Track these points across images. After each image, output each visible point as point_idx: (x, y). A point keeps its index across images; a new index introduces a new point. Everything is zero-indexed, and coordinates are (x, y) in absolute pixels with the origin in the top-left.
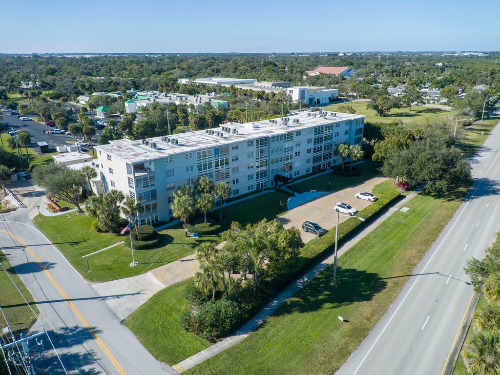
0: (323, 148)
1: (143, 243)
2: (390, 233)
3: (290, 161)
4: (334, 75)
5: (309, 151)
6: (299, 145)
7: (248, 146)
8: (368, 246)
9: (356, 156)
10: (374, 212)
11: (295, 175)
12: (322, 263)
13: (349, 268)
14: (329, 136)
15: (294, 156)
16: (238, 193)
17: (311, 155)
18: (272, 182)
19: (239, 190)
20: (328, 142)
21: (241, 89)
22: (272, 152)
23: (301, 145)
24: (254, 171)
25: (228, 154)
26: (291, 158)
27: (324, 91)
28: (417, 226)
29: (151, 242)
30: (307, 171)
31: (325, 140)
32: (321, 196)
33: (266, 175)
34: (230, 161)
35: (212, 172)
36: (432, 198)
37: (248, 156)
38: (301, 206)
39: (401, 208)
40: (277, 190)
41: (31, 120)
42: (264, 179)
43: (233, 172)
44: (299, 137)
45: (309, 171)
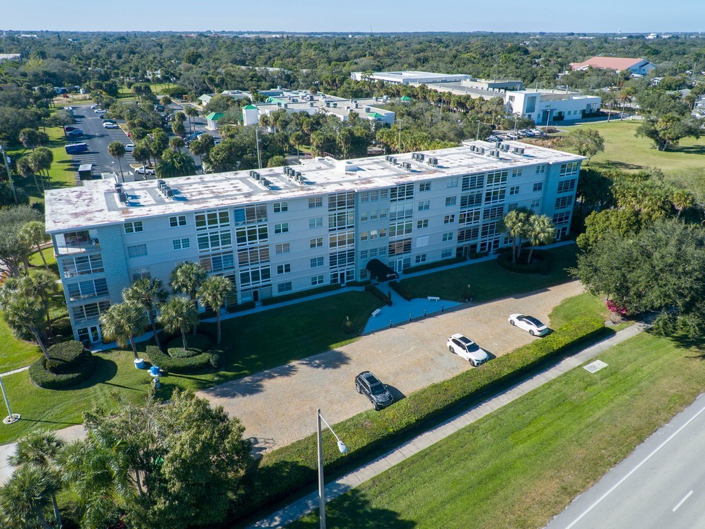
0: (481, 215)
1: (52, 377)
2: (530, 423)
3: (404, 236)
4: (614, 71)
5: (449, 219)
6: (427, 207)
7: (311, 206)
8: (462, 451)
9: (536, 237)
10: (519, 365)
11: (418, 261)
12: (337, 482)
13: (386, 507)
14: (495, 193)
15: (414, 227)
16: (290, 289)
17: (455, 227)
18: (362, 272)
19: (292, 283)
20: (492, 204)
21: (436, 91)
22: (363, 219)
23: (430, 207)
24: (326, 251)
25: (266, 220)
26: (409, 231)
27: (574, 98)
28: (598, 414)
29: (63, 377)
30: (443, 255)
31: (487, 199)
32: (443, 311)
33: (351, 260)
34: (271, 232)
35: (232, 252)
36: (673, 344)
37: (312, 226)
38: (391, 329)
39: (589, 362)
40: (366, 289)
41: (117, 128)
42: (347, 267)
43: (278, 252)
44: (425, 193)
45: (450, 254)
